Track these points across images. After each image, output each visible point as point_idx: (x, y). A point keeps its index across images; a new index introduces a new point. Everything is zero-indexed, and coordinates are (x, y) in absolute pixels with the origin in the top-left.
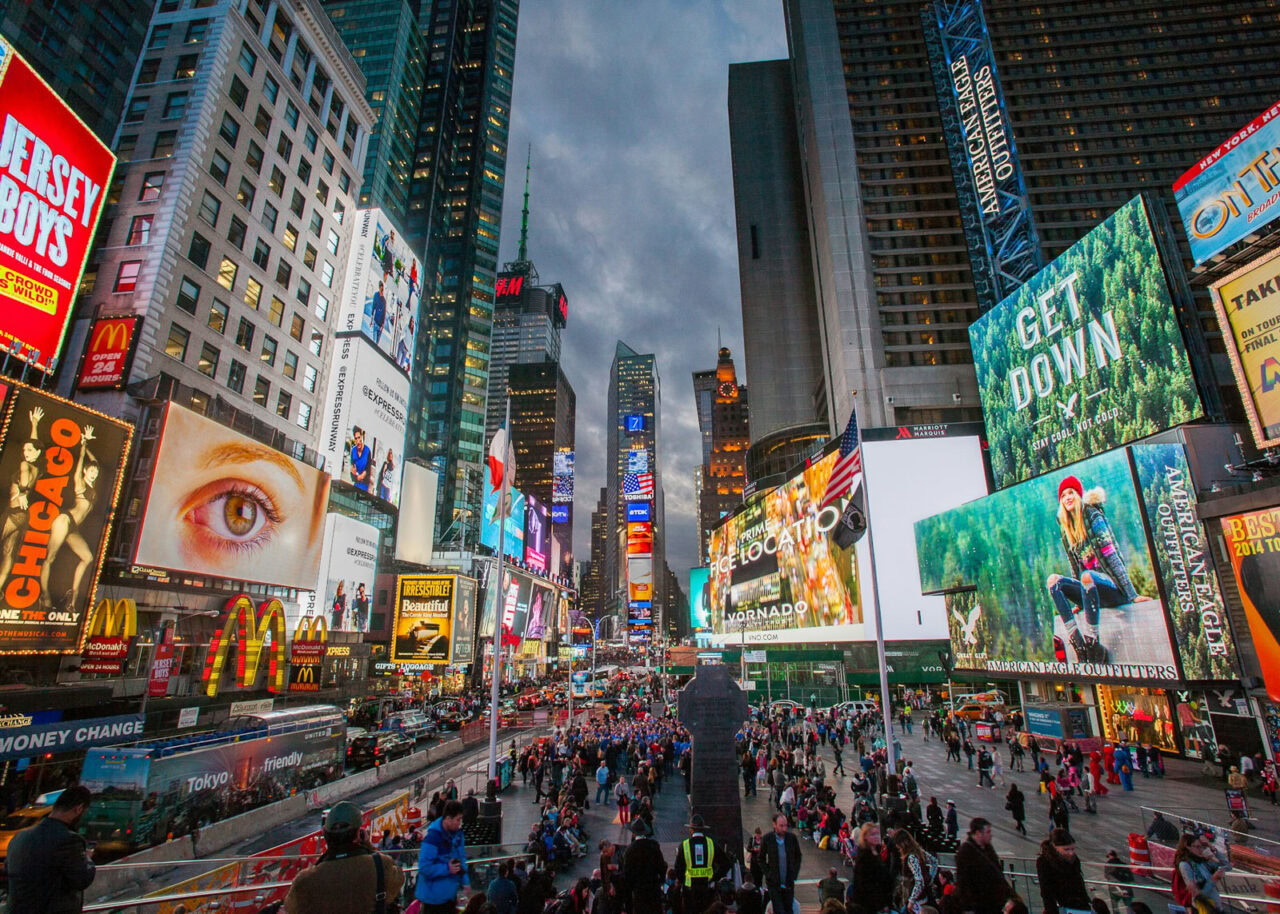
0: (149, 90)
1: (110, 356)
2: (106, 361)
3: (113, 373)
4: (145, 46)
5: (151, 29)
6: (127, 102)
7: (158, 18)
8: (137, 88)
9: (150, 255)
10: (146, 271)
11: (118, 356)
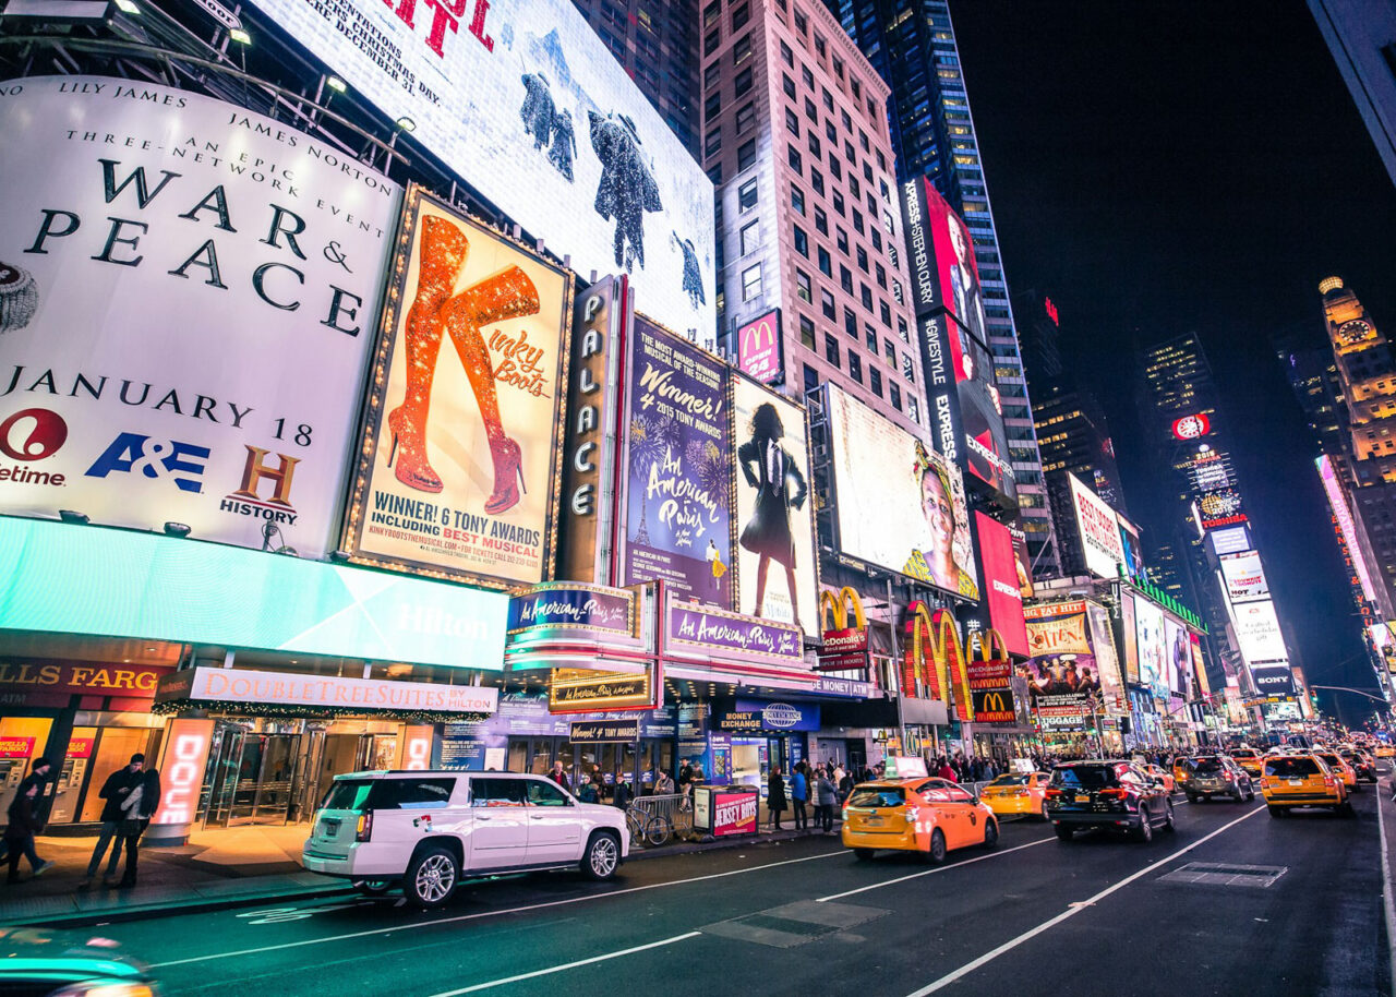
0: (718, 121)
1: (761, 356)
2: (758, 362)
3: (769, 369)
4: (702, 90)
5: (703, 75)
6: (703, 142)
7: (705, 63)
8: (706, 127)
9: (767, 254)
10: (767, 269)
11: (769, 352)
